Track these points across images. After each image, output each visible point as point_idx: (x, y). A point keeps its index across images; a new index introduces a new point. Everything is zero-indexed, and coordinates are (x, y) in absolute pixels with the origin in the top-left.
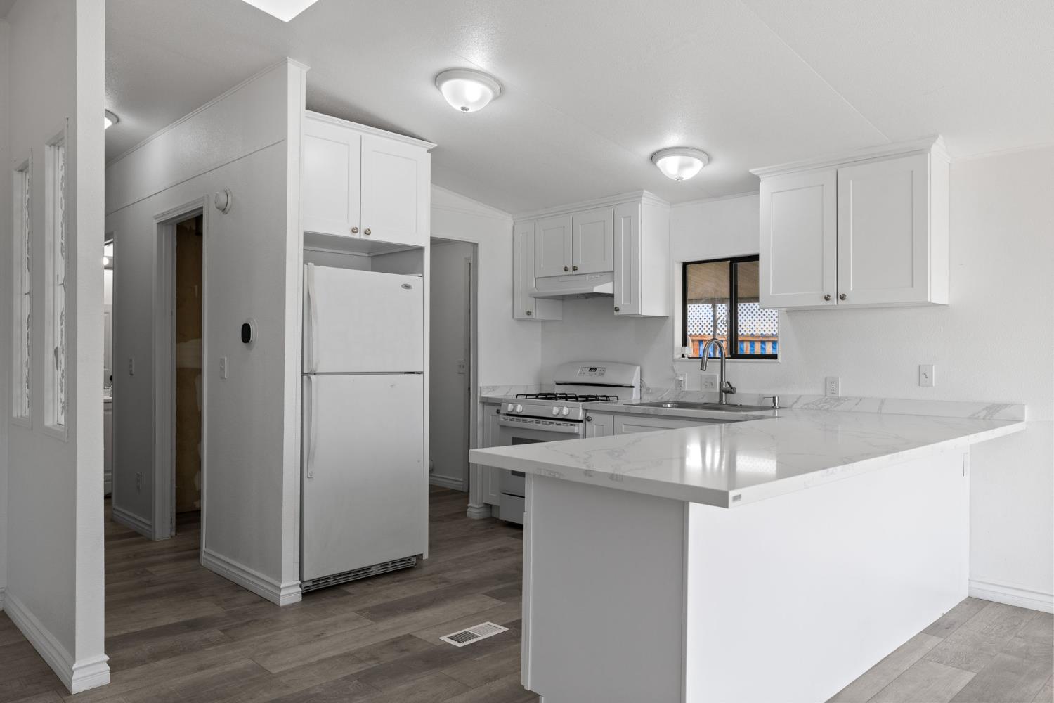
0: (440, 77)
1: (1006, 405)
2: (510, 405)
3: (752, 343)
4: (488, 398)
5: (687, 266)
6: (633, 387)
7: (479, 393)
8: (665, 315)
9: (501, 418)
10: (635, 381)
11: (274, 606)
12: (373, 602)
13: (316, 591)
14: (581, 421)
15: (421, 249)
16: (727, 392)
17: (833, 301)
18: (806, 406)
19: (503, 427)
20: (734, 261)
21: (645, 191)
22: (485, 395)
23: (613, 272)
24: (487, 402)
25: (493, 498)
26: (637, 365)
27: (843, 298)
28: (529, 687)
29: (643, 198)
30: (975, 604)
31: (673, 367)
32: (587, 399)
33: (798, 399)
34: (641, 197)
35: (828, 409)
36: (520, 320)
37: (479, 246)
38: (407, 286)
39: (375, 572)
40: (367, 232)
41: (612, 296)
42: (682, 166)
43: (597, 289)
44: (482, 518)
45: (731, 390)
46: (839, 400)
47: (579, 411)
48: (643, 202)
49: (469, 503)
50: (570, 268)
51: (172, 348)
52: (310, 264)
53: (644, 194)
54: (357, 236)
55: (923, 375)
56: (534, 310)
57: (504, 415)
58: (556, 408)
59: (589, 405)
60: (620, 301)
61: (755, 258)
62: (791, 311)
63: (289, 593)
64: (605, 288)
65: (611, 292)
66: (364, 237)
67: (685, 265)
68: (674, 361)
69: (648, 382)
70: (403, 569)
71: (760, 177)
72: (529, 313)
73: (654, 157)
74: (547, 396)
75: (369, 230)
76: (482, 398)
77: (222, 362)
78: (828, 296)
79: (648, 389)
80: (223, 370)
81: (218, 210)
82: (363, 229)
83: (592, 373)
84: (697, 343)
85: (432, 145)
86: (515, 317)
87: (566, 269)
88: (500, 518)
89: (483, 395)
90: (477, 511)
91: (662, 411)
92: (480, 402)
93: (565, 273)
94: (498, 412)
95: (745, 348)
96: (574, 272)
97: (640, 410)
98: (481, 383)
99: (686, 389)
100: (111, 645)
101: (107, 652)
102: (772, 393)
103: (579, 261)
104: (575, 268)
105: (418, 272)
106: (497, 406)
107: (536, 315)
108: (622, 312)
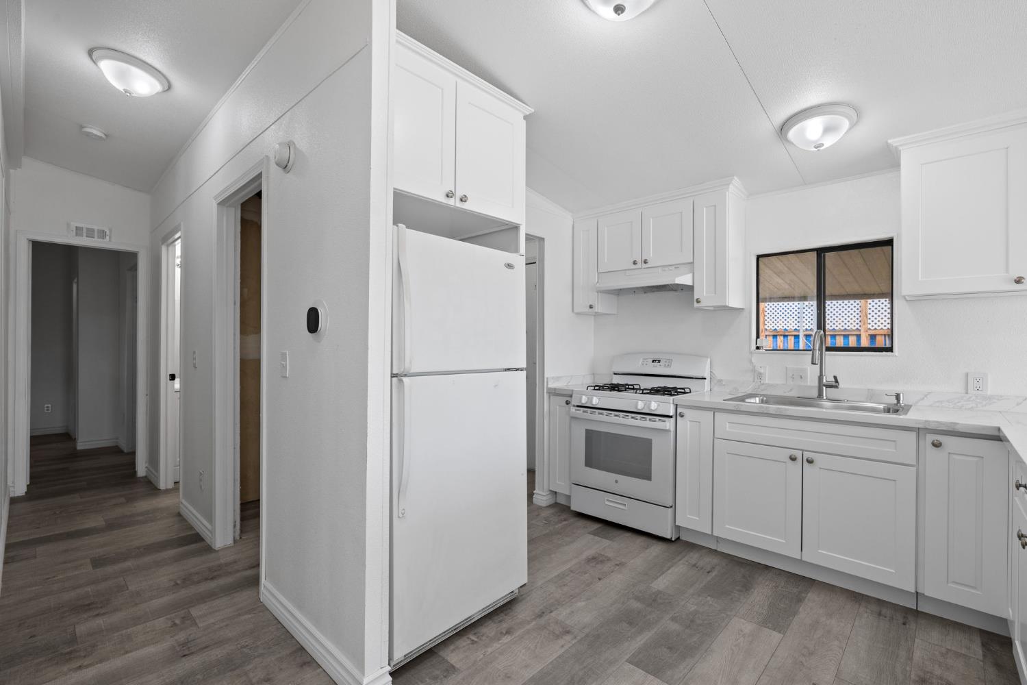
2: (584, 397)
3: (846, 337)
4: (555, 389)
5: (760, 259)
6: (705, 379)
7: (545, 384)
8: (741, 307)
9: (573, 410)
10: (707, 375)
14: (671, 417)
15: (517, 228)
16: (828, 386)
18: (937, 404)
19: (573, 418)
20: (821, 252)
21: (736, 178)
22: (551, 385)
23: (693, 263)
24: (554, 393)
25: (562, 487)
26: (707, 357)
29: (731, 186)
31: (751, 360)
32: (667, 391)
33: (926, 396)
34: (728, 184)
35: (972, 407)
36: (577, 314)
37: (546, 240)
38: (509, 266)
40: (463, 199)
41: (690, 288)
42: (828, 130)
43: (676, 281)
44: (548, 504)
45: (835, 384)
46: (990, 399)
47: (670, 406)
48: (730, 190)
49: (534, 490)
50: (639, 261)
51: (234, 340)
52: (400, 225)
53: (733, 182)
54: (451, 202)
56: (596, 303)
57: (574, 406)
60: (701, 292)
64: (685, 280)
65: (690, 283)
66: (459, 204)
67: (759, 257)
68: (751, 353)
69: (719, 374)
71: (900, 148)
72: (591, 307)
74: (614, 387)
75: (466, 196)
76: (548, 389)
77: (284, 356)
78: (1022, 278)
79: (720, 381)
80: (284, 367)
81: (277, 167)
82: (459, 194)
83: (656, 364)
84: (771, 338)
86: (576, 311)
87: (635, 263)
88: (572, 508)
89: (550, 386)
90: (545, 498)
91: (743, 406)
92: (547, 392)
93: (634, 267)
94: (568, 403)
96: (644, 266)
98: (548, 373)
99: (767, 382)
102: (898, 389)
103: (649, 255)
104: (645, 262)
105: (516, 250)
106: (567, 397)
107: (599, 308)
108: (703, 304)
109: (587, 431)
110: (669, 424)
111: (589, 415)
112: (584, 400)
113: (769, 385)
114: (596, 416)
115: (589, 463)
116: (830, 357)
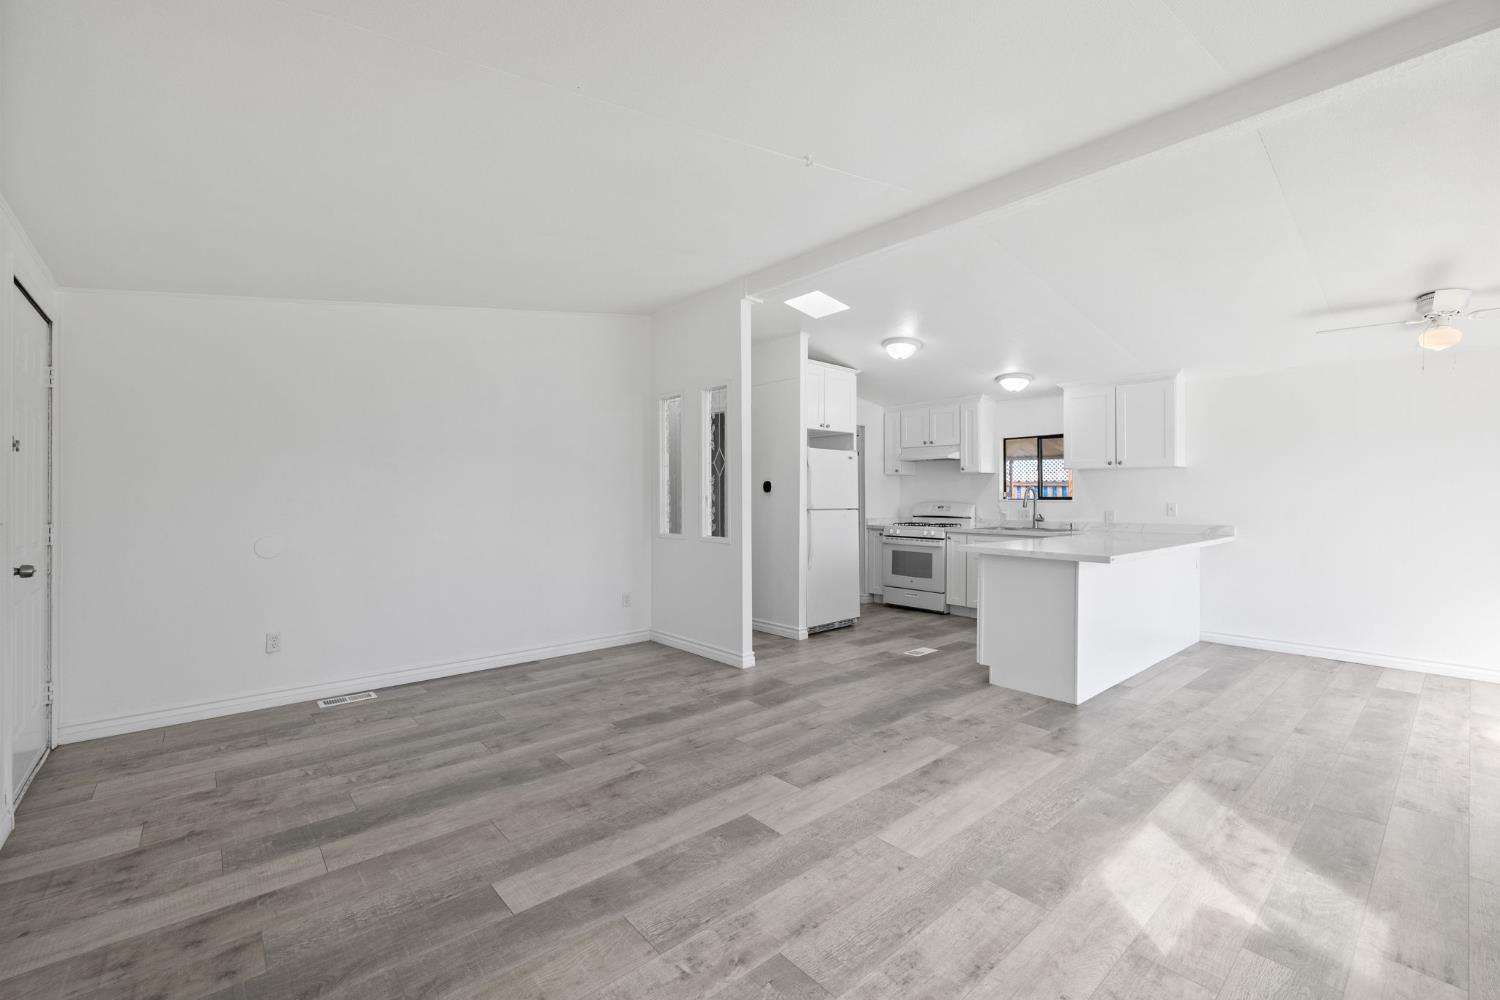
0: (885, 342)
1: (1223, 527)
2: (891, 530)
3: (1055, 488)
4: (875, 526)
5: (1007, 441)
6: (971, 518)
8: (992, 472)
9: (885, 538)
10: (972, 515)
11: (798, 641)
12: (849, 639)
13: (815, 633)
14: (945, 540)
15: (852, 435)
16: (1038, 520)
17: (1113, 465)
18: (1092, 529)
19: (885, 543)
20: (1040, 438)
22: (870, 524)
23: (959, 445)
24: (874, 528)
25: (879, 589)
26: (973, 504)
27: (1120, 463)
28: (982, 663)
30: (1204, 644)
31: (998, 505)
32: (944, 525)
33: (1086, 524)
34: (980, 398)
36: (888, 475)
38: (850, 458)
39: (837, 626)
40: (828, 426)
41: (959, 460)
42: (1017, 384)
43: (950, 456)
45: (1041, 519)
47: (942, 533)
48: (981, 401)
50: (927, 442)
53: (982, 397)
54: (822, 429)
55: (1170, 509)
56: (899, 469)
58: (925, 532)
59: (948, 529)
60: (965, 463)
61: (1061, 436)
62: (1081, 471)
63: (803, 635)
64: (955, 456)
65: (957, 457)
66: (826, 429)
67: (1005, 440)
68: (999, 501)
69: (981, 515)
70: (847, 626)
72: (896, 471)
73: (998, 379)
74: (912, 524)
78: (1110, 462)
79: (981, 519)
82: (826, 424)
83: (941, 509)
85: (858, 372)
86: (887, 472)
87: (925, 443)
92: (870, 528)
93: (923, 446)
94: (881, 534)
95: (1049, 493)
96: (931, 445)
97: (986, 531)
98: (872, 516)
100: (754, 648)
101: (754, 650)
102: (1068, 521)
103: (934, 438)
104: (931, 443)
105: (852, 449)
106: (880, 530)
107: (901, 473)
108: (966, 471)
109: (894, 552)
110: (942, 544)
111: (895, 541)
112: (891, 532)
113: (1009, 522)
114: (900, 541)
115: (895, 571)
116: (1040, 503)
